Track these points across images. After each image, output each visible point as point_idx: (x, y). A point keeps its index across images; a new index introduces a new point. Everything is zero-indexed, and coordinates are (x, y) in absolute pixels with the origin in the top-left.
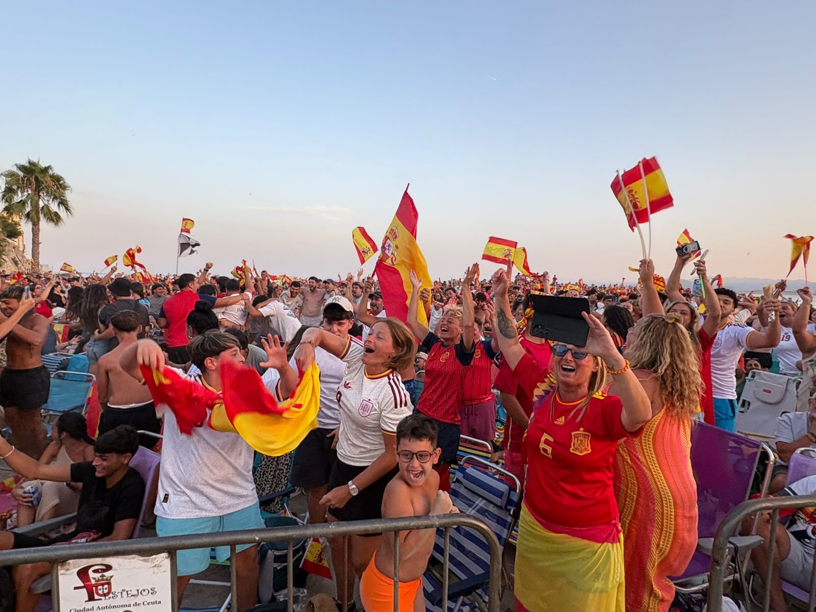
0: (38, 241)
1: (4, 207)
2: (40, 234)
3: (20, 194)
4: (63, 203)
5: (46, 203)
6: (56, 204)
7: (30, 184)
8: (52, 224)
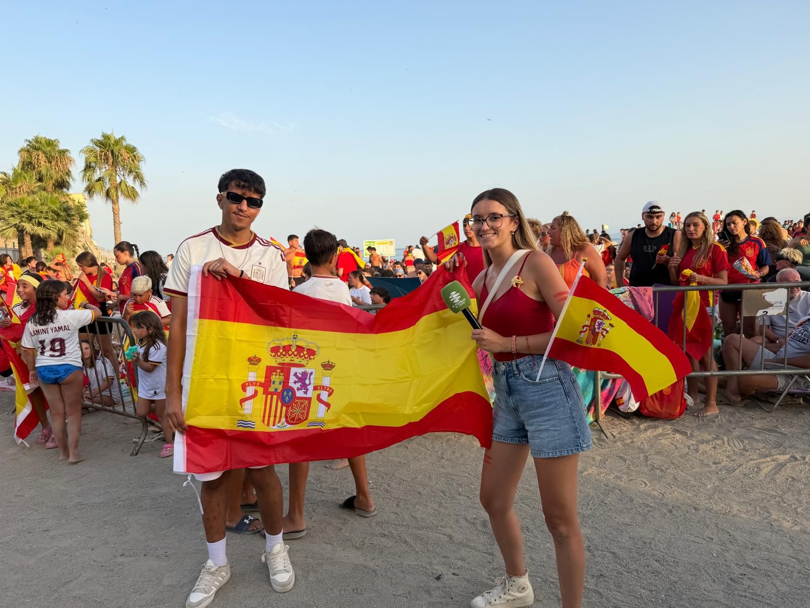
0: (119, 221)
1: (85, 187)
2: (120, 212)
3: (98, 171)
4: (138, 177)
5: (123, 179)
6: (131, 177)
7: (107, 160)
8: (129, 201)
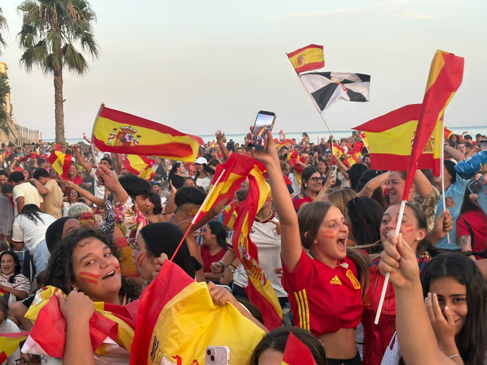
0: (62, 99)
1: (23, 53)
2: (63, 86)
3: (38, 33)
4: (88, 40)
5: (68, 42)
6: (79, 40)
7: (51, 16)
8: (75, 72)
